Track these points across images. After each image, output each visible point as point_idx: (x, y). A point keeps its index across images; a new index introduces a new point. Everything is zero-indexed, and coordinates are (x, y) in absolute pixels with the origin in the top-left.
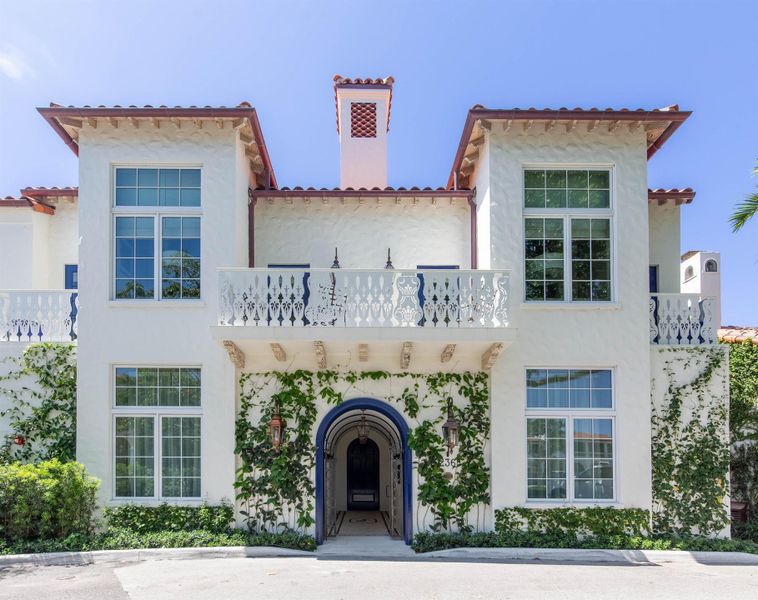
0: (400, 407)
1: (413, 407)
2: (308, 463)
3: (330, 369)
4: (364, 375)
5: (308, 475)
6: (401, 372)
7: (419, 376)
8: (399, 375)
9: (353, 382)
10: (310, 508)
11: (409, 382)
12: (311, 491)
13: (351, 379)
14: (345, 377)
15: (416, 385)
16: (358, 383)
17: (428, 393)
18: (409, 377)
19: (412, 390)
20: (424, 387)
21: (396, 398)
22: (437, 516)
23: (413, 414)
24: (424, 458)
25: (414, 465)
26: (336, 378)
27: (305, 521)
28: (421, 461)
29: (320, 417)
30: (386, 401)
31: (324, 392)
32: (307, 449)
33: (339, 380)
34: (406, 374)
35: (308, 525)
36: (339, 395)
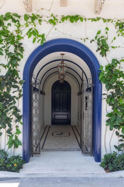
0: (93, 47)
1: (104, 48)
2: (16, 94)
3: (35, 12)
4: (64, 18)
5: (16, 105)
6: (95, 16)
7: (109, 20)
8: (93, 20)
9: (54, 24)
10: (18, 132)
11: (101, 25)
12: (19, 118)
13: (53, 21)
14: (47, 20)
15: (107, 29)
16: (59, 26)
17: (116, 36)
18: (101, 21)
19: (103, 33)
20: (113, 30)
21: (90, 39)
22: (121, 138)
23: (103, 54)
24: (111, 90)
25: (103, 97)
26: (40, 21)
27: (14, 143)
28: (109, 93)
29: (26, 55)
30: (82, 42)
31: (30, 33)
32: (16, 82)
33: (43, 23)
34: (98, 19)
35: (16, 146)
36: (43, 36)
